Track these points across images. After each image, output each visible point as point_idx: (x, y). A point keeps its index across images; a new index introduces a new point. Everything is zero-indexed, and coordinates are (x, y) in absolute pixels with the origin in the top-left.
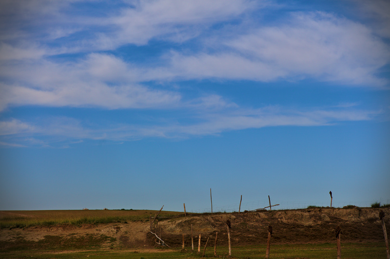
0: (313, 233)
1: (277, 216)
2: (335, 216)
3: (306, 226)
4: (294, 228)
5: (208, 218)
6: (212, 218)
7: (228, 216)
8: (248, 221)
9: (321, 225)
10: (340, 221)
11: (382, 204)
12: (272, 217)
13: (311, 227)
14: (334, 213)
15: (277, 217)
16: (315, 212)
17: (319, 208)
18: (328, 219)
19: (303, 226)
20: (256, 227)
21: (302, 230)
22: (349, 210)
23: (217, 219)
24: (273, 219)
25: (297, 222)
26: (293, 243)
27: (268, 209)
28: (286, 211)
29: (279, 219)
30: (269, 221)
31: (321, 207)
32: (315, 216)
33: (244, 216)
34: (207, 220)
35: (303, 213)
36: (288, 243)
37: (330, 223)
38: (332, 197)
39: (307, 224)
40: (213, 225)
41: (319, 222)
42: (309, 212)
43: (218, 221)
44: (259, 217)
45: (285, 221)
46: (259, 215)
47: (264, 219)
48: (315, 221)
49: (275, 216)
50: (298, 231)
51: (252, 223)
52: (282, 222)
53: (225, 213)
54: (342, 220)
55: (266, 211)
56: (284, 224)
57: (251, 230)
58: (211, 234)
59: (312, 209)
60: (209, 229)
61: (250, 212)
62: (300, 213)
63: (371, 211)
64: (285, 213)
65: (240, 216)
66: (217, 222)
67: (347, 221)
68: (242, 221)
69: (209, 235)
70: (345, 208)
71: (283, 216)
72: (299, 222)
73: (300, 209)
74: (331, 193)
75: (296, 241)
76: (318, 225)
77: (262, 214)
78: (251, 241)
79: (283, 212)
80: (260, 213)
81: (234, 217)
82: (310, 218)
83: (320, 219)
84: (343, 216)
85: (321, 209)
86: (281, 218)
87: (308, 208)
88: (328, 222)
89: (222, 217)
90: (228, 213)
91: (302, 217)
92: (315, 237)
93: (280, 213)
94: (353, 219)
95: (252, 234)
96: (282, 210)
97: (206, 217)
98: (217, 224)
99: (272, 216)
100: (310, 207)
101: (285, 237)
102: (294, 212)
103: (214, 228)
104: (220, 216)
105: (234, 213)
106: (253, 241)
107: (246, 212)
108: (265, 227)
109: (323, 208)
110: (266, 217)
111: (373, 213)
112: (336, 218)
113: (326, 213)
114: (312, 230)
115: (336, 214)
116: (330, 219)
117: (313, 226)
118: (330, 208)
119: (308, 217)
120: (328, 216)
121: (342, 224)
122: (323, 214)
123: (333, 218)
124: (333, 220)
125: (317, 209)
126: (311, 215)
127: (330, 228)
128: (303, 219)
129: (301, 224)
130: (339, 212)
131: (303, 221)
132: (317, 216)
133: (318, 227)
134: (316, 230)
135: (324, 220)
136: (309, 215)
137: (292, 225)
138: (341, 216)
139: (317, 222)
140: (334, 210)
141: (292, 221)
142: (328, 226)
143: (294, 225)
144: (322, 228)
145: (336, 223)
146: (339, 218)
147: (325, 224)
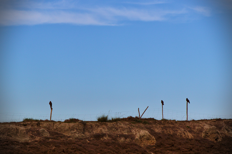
0: (30, 151)
2: (56, 131)
3: (22, 143)
4: (7, 145)
9: (40, 142)
10: (61, 137)
11: (110, 118)
13: (27, 143)
14: (55, 127)
16: (32, 126)
17: (37, 121)
18: (47, 135)
19: (18, 143)
21: (17, 147)
22: (72, 124)
25: (11, 138)
31: (39, 120)
32: (33, 131)
35: (18, 127)
37: (50, 140)
38: (52, 109)
39: (23, 140)
41: (38, 139)
42: (25, 125)
48: (32, 137)
50: (12, 149)
54: (64, 136)
59: (29, 123)
62: (14, 127)
63: (97, 125)
67: (69, 137)
70: (67, 121)
72: (13, 138)
73: (15, 123)
74: (51, 104)
76: (36, 141)
82: (27, 133)
83: (39, 134)
84: (65, 131)
85: (39, 123)
87: (23, 122)
88: (48, 138)
91: (17, 132)
94: (77, 135)
100: (27, 120)
102: (7, 125)
109: (41, 121)
111: (99, 128)
112: (57, 134)
113: (45, 127)
114: (29, 147)
115: (57, 128)
116: (50, 135)
117: (30, 143)
118: (49, 121)
119: (24, 131)
120: (47, 131)
121: (64, 140)
122: (42, 129)
123: (53, 133)
124: (54, 135)
125: (34, 123)
126: (27, 130)
127: (51, 145)
128: (18, 134)
129: (16, 141)
130: (60, 126)
131: (19, 137)
132: (34, 131)
133: (35, 144)
134: (34, 148)
135: (42, 136)
136: (26, 129)
137: (5, 141)
138: (63, 131)
139: (35, 138)
140: (54, 124)
141: (5, 136)
142: (48, 143)
143: (7, 142)
144: (41, 145)
145: (57, 139)
146: (60, 134)
147: (44, 141)
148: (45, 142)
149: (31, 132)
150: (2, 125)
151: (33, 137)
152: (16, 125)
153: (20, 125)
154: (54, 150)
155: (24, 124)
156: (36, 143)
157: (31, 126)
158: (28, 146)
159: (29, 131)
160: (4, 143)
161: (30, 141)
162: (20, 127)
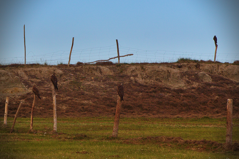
0: (185, 101)
1: (128, 72)
2: (221, 76)
3: (175, 90)
4: (155, 92)
5: (19, 72)
6: (25, 72)
7: (51, 70)
8: (83, 79)
9: (198, 89)
10: (228, 84)
12: (121, 74)
13: (180, 91)
14: (220, 70)
15: (129, 74)
16: (189, 68)
17: (195, 61)
18: (209, 80)
19: (169, 90)
20: (95, 89)
21: (167, 95)
23: (33, 74)
24: (122, 77)
25: (160, 83)
26: (152, 116)
27: (115, 61)
28: (143, 66)
29: (132, 78)
30: (115, 80)
31: (200, 60)
32: (190, 75)
33: (76, 71)
34: (18, 75)
35: (169, 69)
36: (144, 115)
37: (212, 87)
38: (216, 46)
39: (176, 86)
40: (26, 83)
41: (195, 85)
42: (180, 67)
43: (34, 77)
44: (101, 72)
45: (140, 80)
46: (100, 69)
47: (108, 77)
48: (188, 82)
49: (125, 73)
50: (161, 97)
51: (89, 83)
52: (136, 82)
53: (46, 65)
54: (232, 82)
55: (111, 63)
56: (140, 85)
57: (86, 92)
58: (23, 97)
59: (185, 64)
60: (20, 89)
61: (86, 64)
62: (165, 68)
64: (142, 68)
65: (70, 70)
66: (32, 80)
68: (73, 79)
69: (20, 99)
70: (237, 63)
71: (138, 72)
72: (164, 83)
73: (166, 63)
74: (215, 39)
75: (158, 112)
76: (193, 88)
77: (105, 69)
78: (86, 111)
79: (139, 67)
80: (101, 67)
81: (60, 72)
82: (182, 77)
83: (197, 79)
85: (198, 64)
86: (135, 76)
87: (178, 62)
88: (210, 85)
89: (40, 72)
90: (51, 66)
91: (169, 76)
92: (187, 108)
93: (134, 67)
95: (88, 100)
96: (137, 64)
97: (15, 71)
98: (32, 82)
99: (121, 72)
100: (183, 60)
101: (140, 106)
102: (156, 67)
103: (28, 88)
104: (38, 69)
105: (61, 66)
106: (90, 111)
107: (79, 64)
108: (108, 89)
109: (202, 61)
110: (111, 74)
112: (222, 79)
113: (206, 70)
114: (183, 96)
115: (222, 72)
116: (213, 81)
117: (186, 90)
118: (213, 62)
119: (178, 75)
120: (209, 75)
121: (230, 88)
122: (201, 72)
123: (216, 78)
124: (218, 81)
125: (192, 64)
126: (183, 73)
127: (212, 93)
128: (170, 79)
129: (167, 87)
130: (226, 69)
131: (170, 82)
132: (192, 75)
133: (192, 92)
134: (190, 97)
135: (202, 81)
136: (180, 72)
137: (152, 87)
138: (231, 75)
139: (192, 84)
140: (218, 66)
141: (153, 81)
142: (208, 90)
143: (155, 88)
144: (199, 94)
145: (222, 86)
146: (227, 79)
147: (203, 88)
148: (205, 90)
149: (187, 76)
150: (150, 67)
151: (190, 82)
152: (168, 67)
153: (173, 67)
154: (216, 100)
155: (178, 66)
156: (193, 90)
157: (187, 69)
158: (182, 94)
159: (184, 75)
160: (150, 89)
161: (185, 88)
162: (172, 69)
